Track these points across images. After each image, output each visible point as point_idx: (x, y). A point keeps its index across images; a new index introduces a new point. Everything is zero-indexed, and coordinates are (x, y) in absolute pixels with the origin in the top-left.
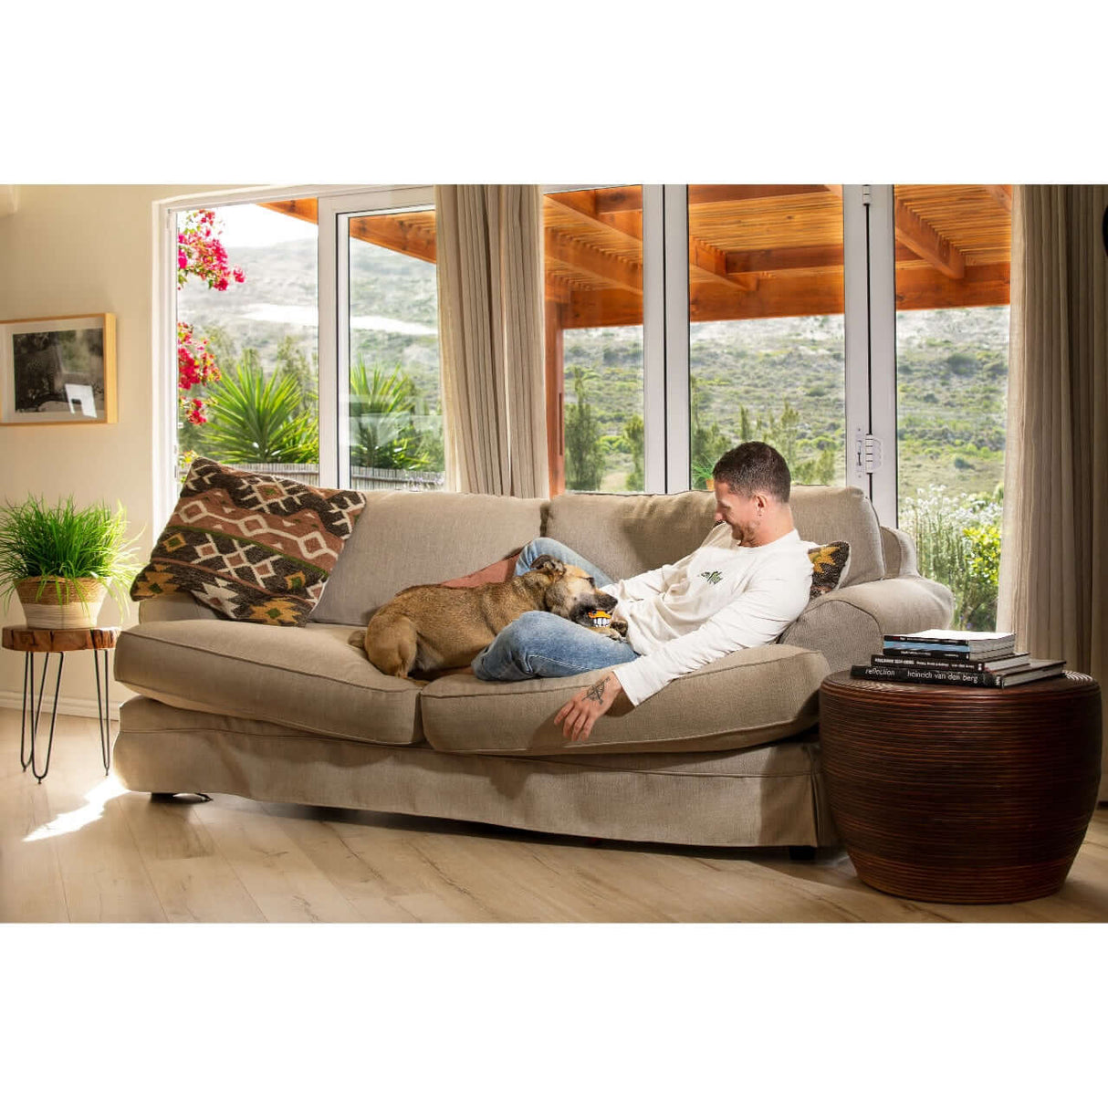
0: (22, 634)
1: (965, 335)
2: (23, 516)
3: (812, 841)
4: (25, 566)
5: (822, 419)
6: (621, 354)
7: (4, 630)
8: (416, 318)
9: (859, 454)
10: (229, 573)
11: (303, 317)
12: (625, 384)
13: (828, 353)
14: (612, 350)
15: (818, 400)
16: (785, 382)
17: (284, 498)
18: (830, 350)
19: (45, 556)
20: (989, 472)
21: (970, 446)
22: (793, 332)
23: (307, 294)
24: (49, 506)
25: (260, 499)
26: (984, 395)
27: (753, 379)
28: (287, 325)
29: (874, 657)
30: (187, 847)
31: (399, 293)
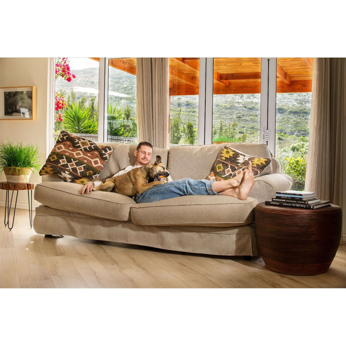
0: (5, 184)
1: (282, 102)
2: (6, 148)
3: (251, 255)
4: (7, 163)
5: (240, 125)
6: (183, 104)
8: (123, 92)
9: (264, 135)
10: (70, 169)
12: (184, 113)
13: (243, 106)
14: (180, 103)
15: (239, 119)
16: (230, 114)
17: (88, 146)
18: (243, 105)
19: (13, 160)
20: (288, 141)
21: (282, 134)
22: (233, 99)
23: (92, 84)
24: (14, 145)
25: (81, 146)
26: (287, 119)
27: (221, 113)
29: (273, 199)
30: (56, 253)
31: (119, 85)
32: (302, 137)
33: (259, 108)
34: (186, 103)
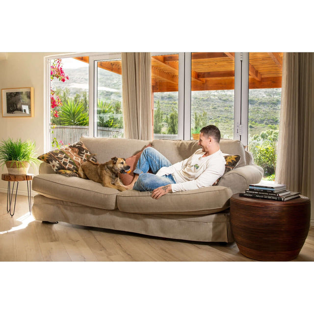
0: (7, 176)
1: (252, 94)
2: (7, 143)
3: (226, 241)
4: (8, 157)
5: (216, 115)
6: (165, 97)
7: (2, 175)
8: (114, 87)
9: (238, 130)
11: (85, 87)
12: (166, 105)
13: (218, 98)
15: (215, 110)
16: (207, 105)
19: (13, 155)
20: (258, 129)
21: (253, 122)
22: (209, 93)
23: (86, 81)
24: (14, 141)
26: (257, 109)
27: (199, 104)
28: (81, 89)
29: (246, 191)
30: (51, 238)
31: (109, 81)
32: (271, 125)
33: (233, 100)
34: (168, 96)
